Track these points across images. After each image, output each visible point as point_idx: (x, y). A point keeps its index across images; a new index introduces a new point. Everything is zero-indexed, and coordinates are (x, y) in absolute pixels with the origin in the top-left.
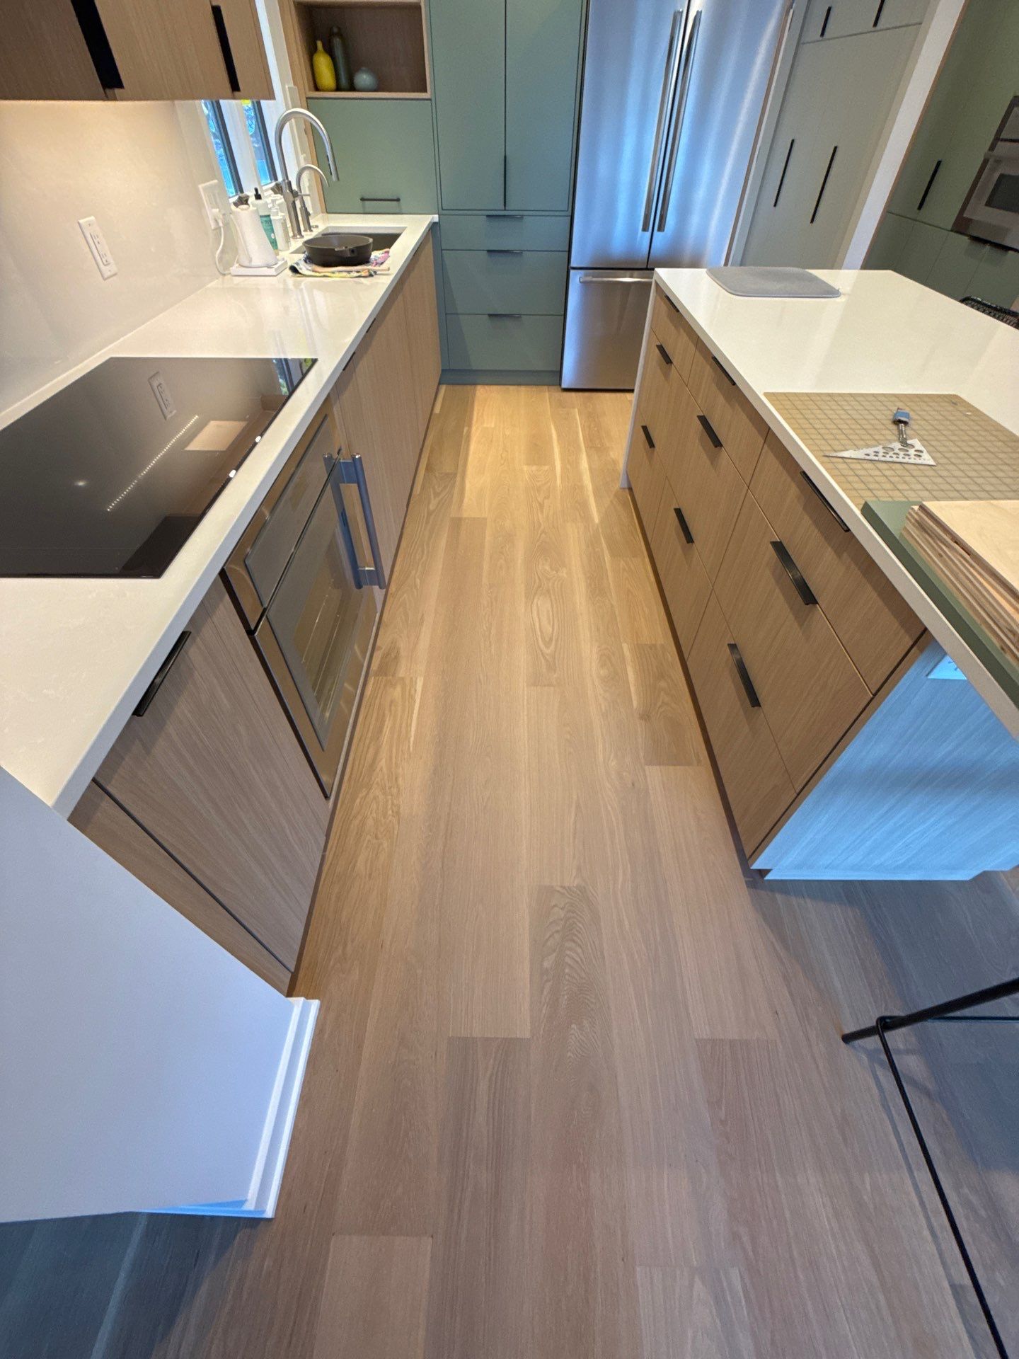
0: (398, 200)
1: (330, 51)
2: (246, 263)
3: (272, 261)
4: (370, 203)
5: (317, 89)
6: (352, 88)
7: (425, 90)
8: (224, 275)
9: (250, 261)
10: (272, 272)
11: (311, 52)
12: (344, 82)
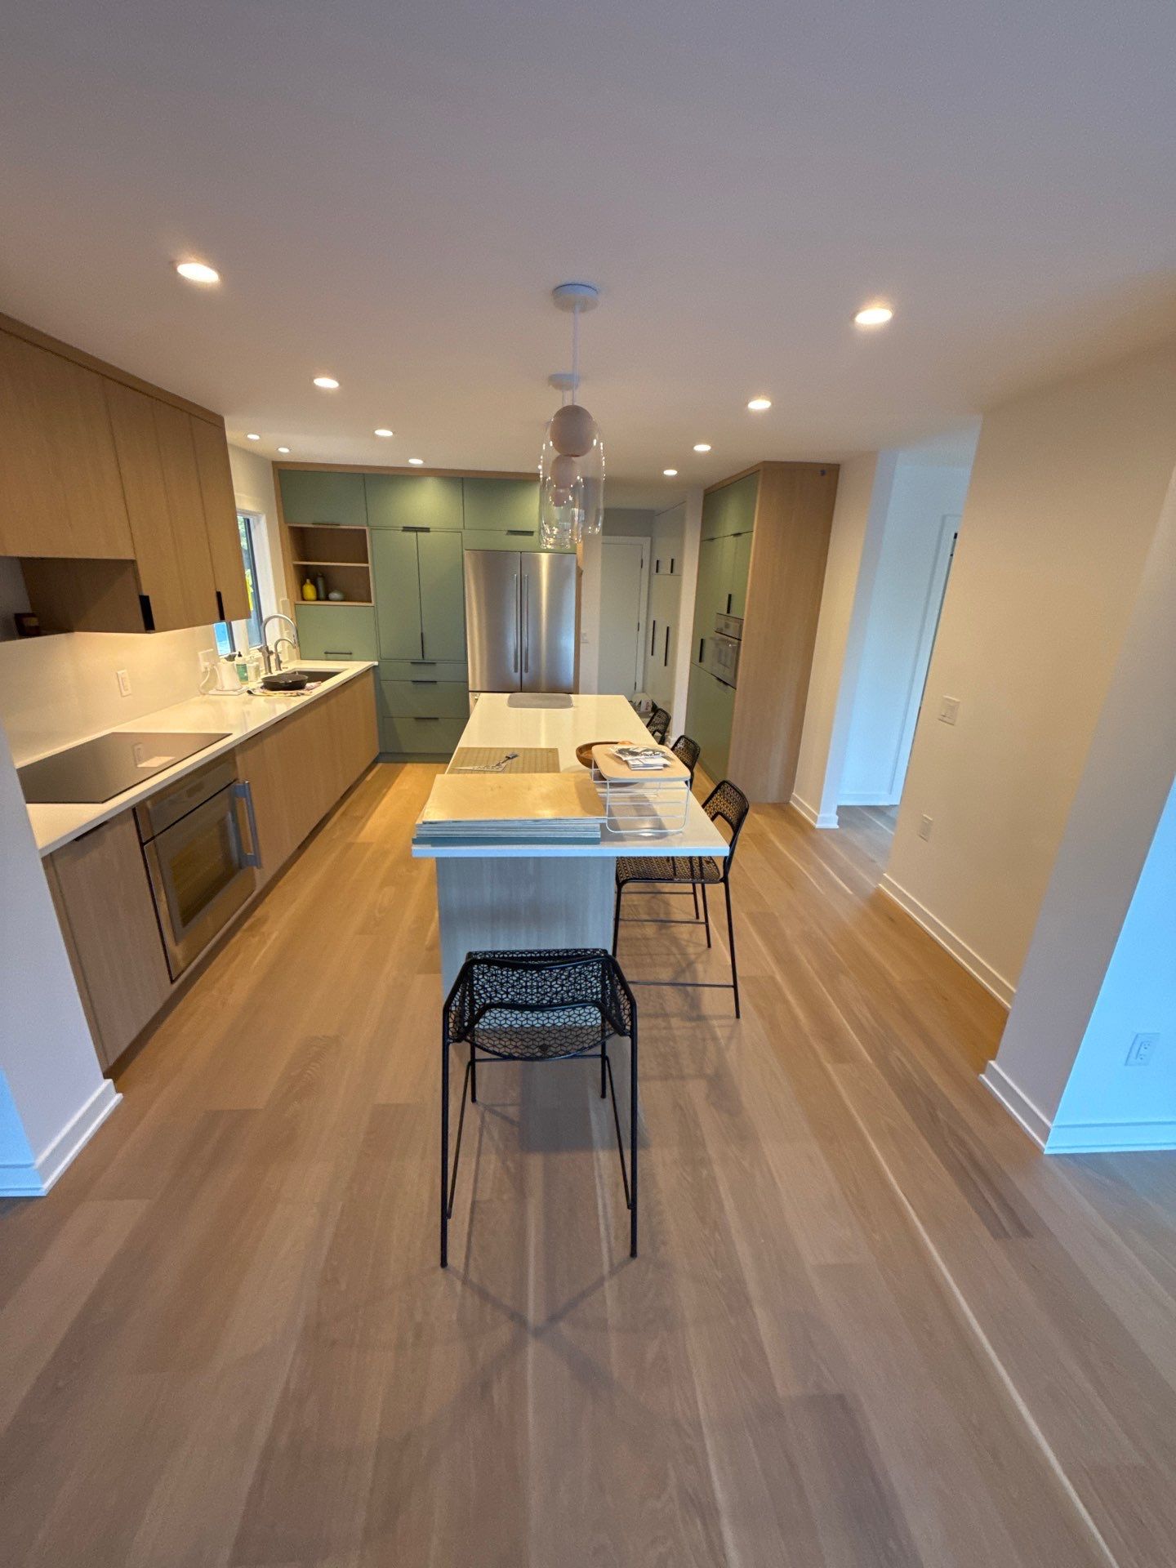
0: (351, 654)
1: (314, 583)
2: (220, 688)
3: (237, 687)
4: (329, 655)
5: (304, 599)
6: (327, 599)
7: (371, 602)
8: (204, 694)
9: (223, 687)
10: (236, 693)
11: (302, 584)
12: (322, 595)
